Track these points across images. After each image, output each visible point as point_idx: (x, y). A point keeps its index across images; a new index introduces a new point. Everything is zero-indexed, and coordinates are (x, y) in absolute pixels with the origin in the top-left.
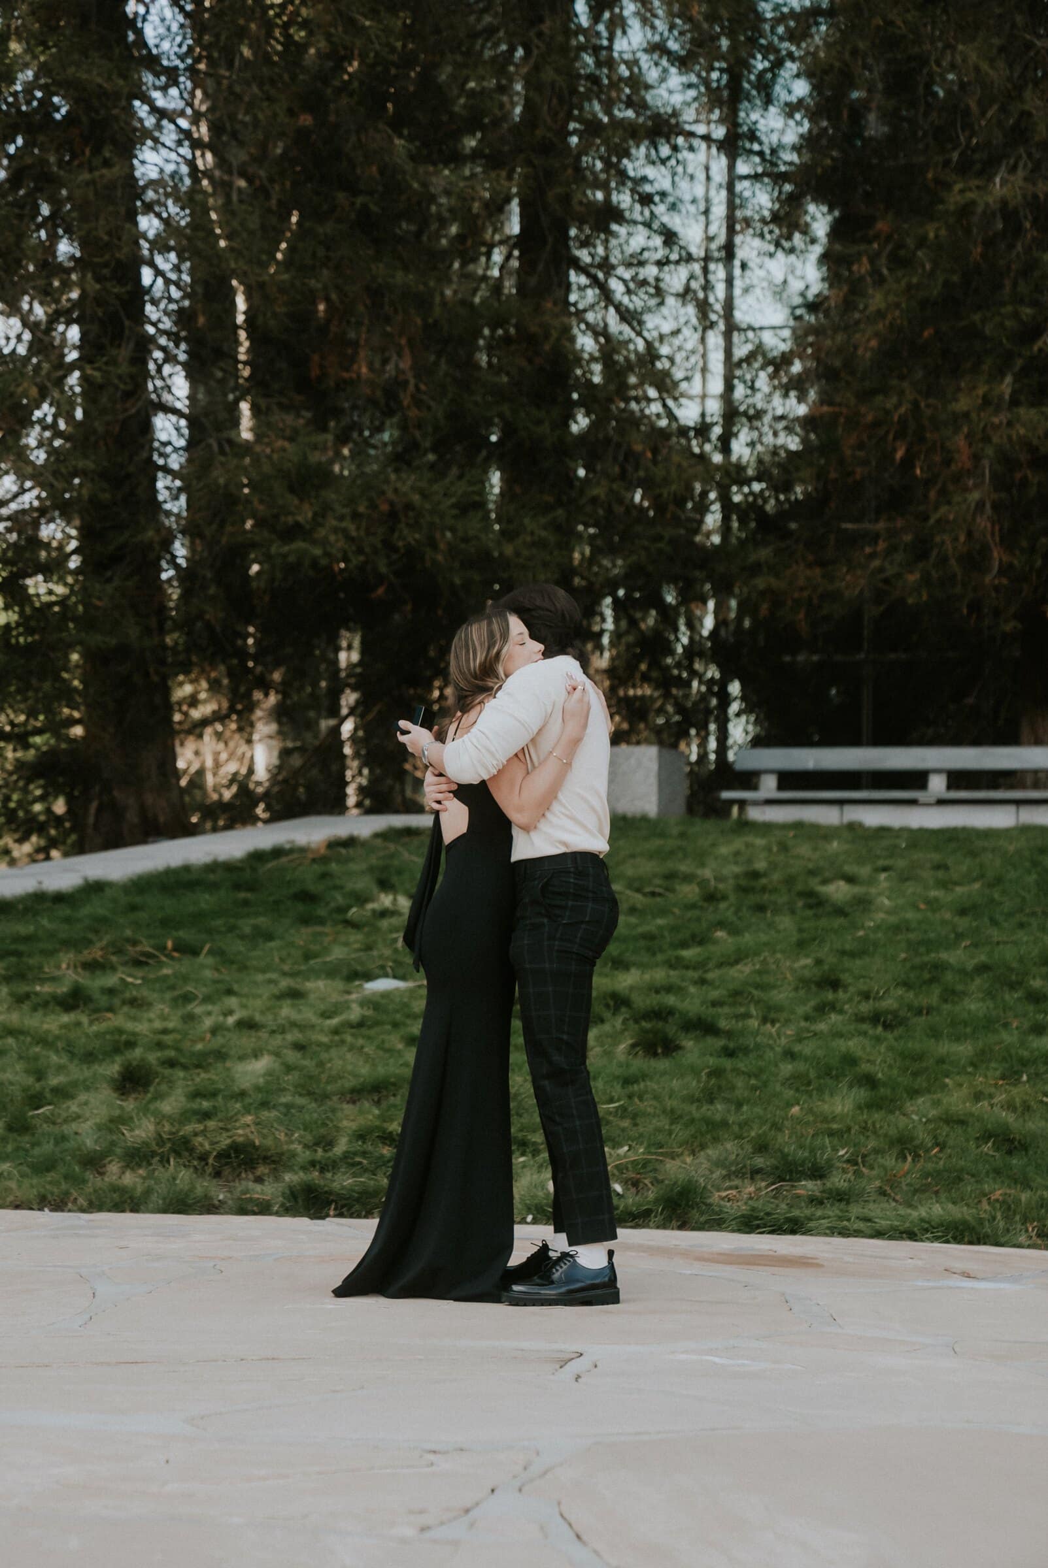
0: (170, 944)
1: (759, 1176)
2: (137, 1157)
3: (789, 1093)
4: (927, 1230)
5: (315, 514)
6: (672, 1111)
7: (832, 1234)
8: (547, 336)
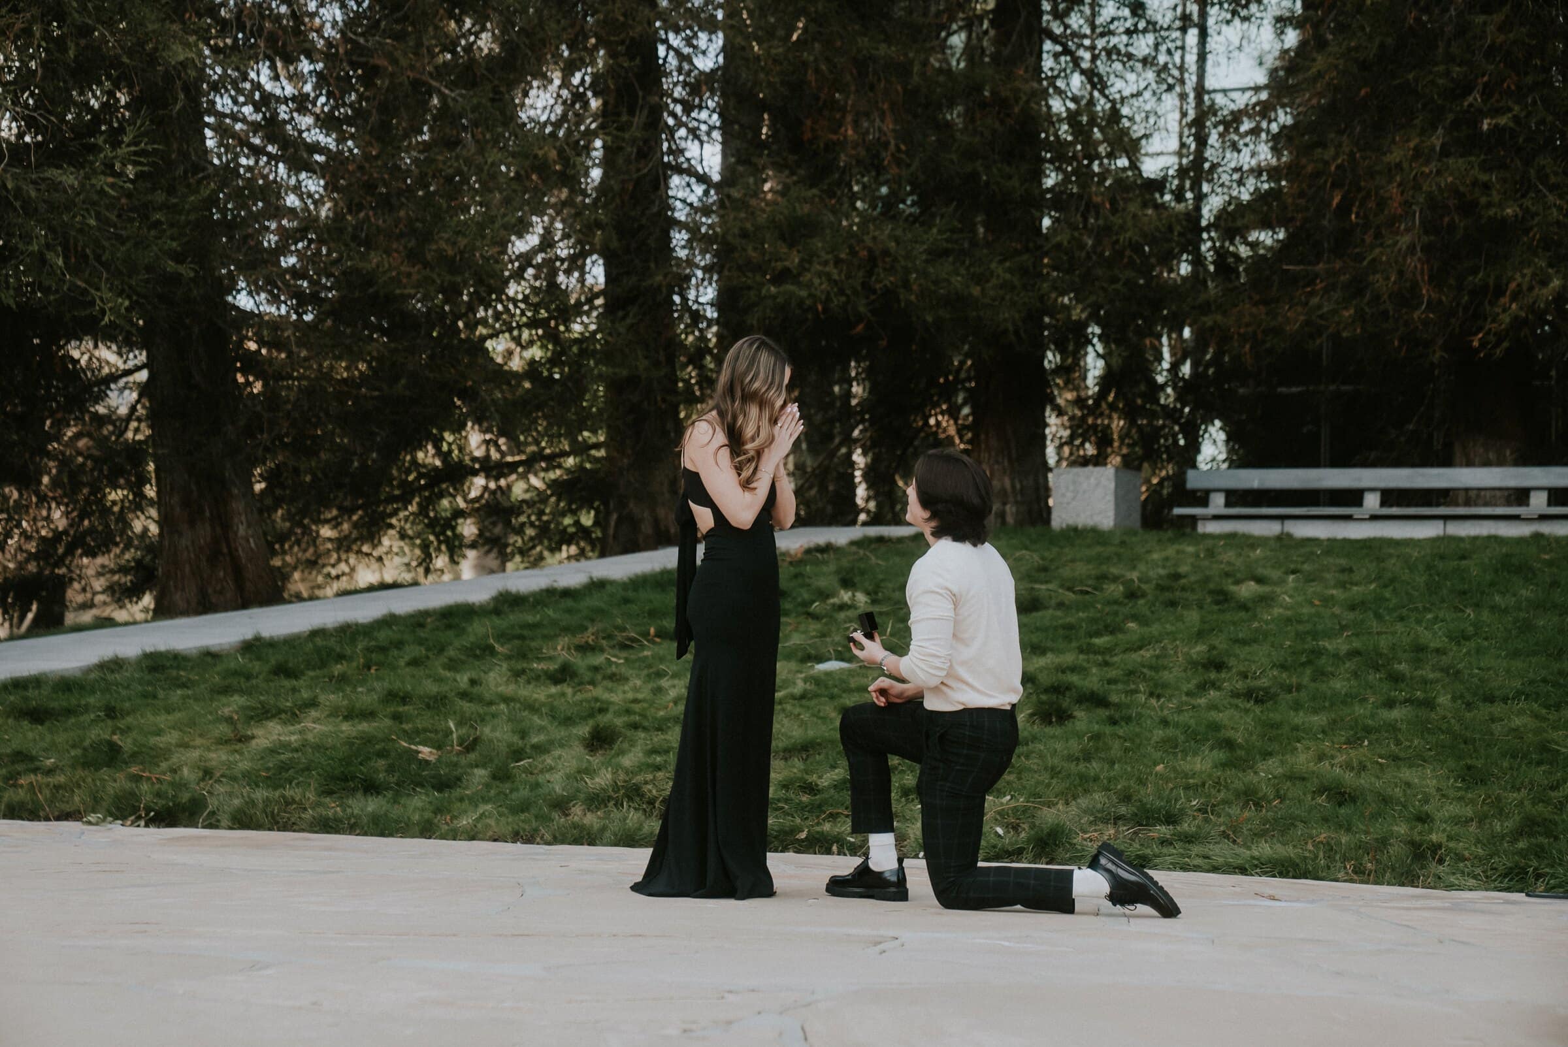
0: (652, 631)
1: (1120, 822)
2: (596, 801)
3: (1157, 755)
4: (1256, 866)
5: (802, 261)
6: (1053, 768)
7: (1174, 869)
8: (1017, 100)
